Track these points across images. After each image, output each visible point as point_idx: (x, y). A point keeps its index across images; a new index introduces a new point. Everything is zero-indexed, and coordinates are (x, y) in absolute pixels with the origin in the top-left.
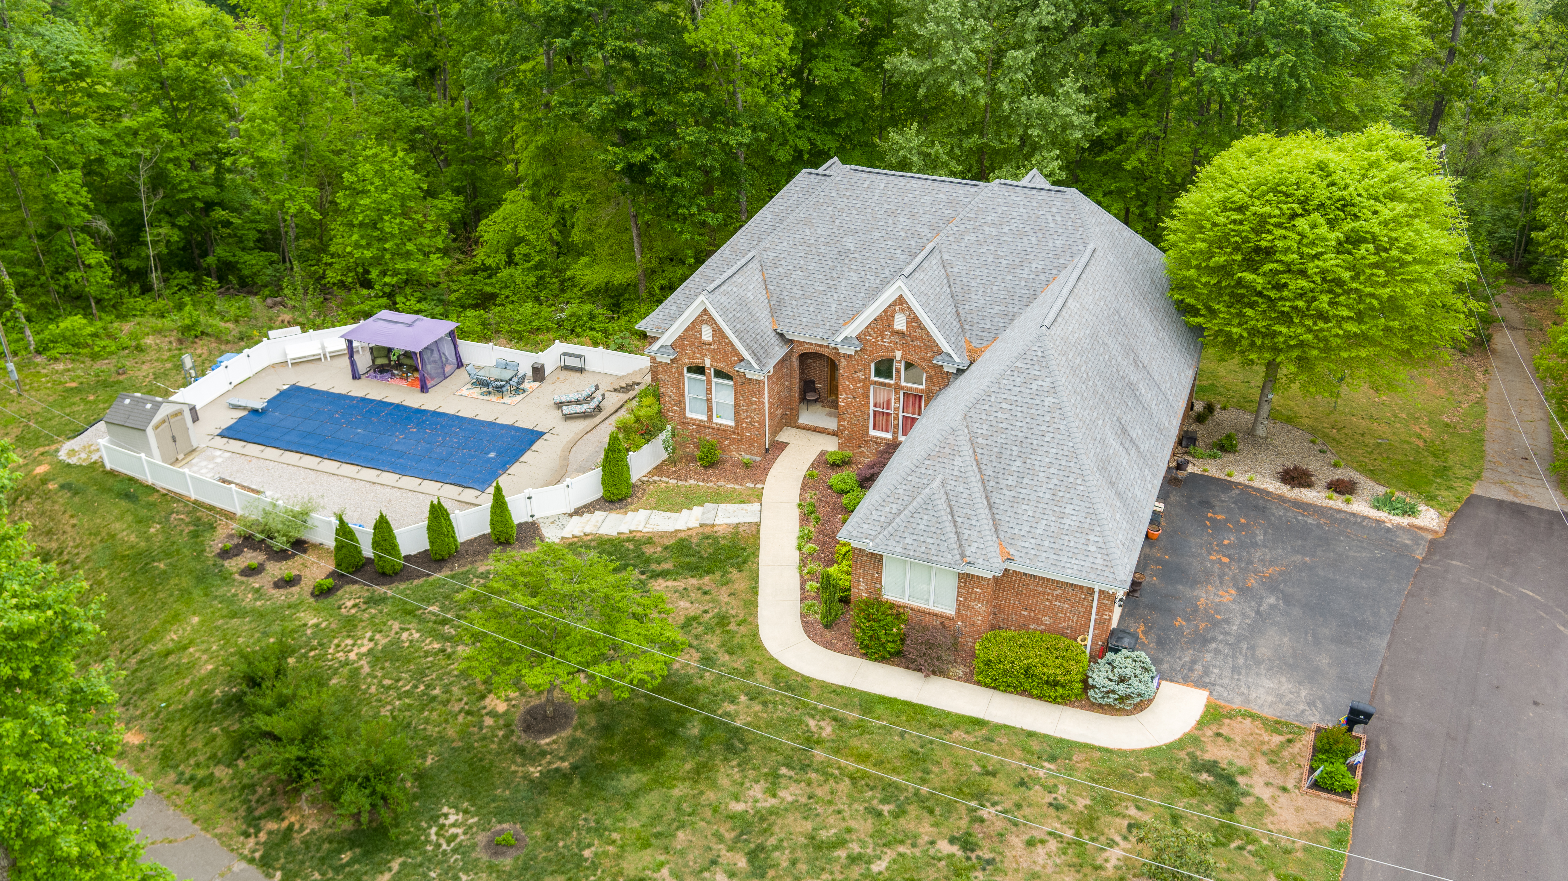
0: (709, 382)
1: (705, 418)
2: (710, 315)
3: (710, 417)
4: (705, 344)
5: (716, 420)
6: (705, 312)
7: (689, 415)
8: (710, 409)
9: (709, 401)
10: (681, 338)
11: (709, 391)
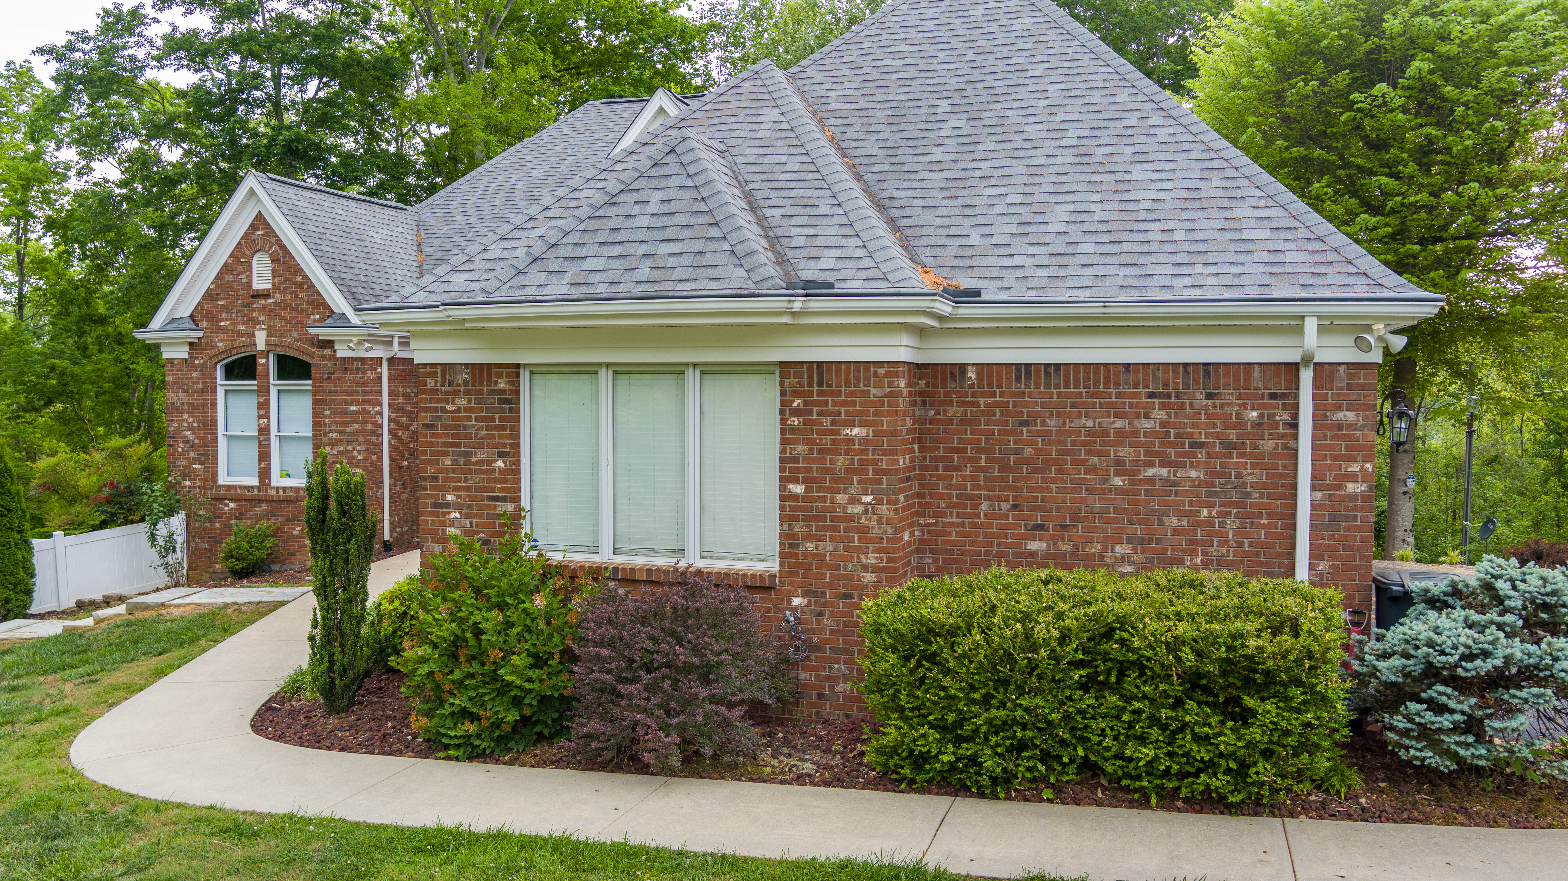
0: (263, 391)
1: (254, 481)
2: (268, 228)
3: (264, 473)
4: (257, 295)
5: (277, 480)
6: (260, 221)
7: (224, 479)
8: (264, 455)
9: (264, 432)
10: (210, 295)
11: (264, 409)
